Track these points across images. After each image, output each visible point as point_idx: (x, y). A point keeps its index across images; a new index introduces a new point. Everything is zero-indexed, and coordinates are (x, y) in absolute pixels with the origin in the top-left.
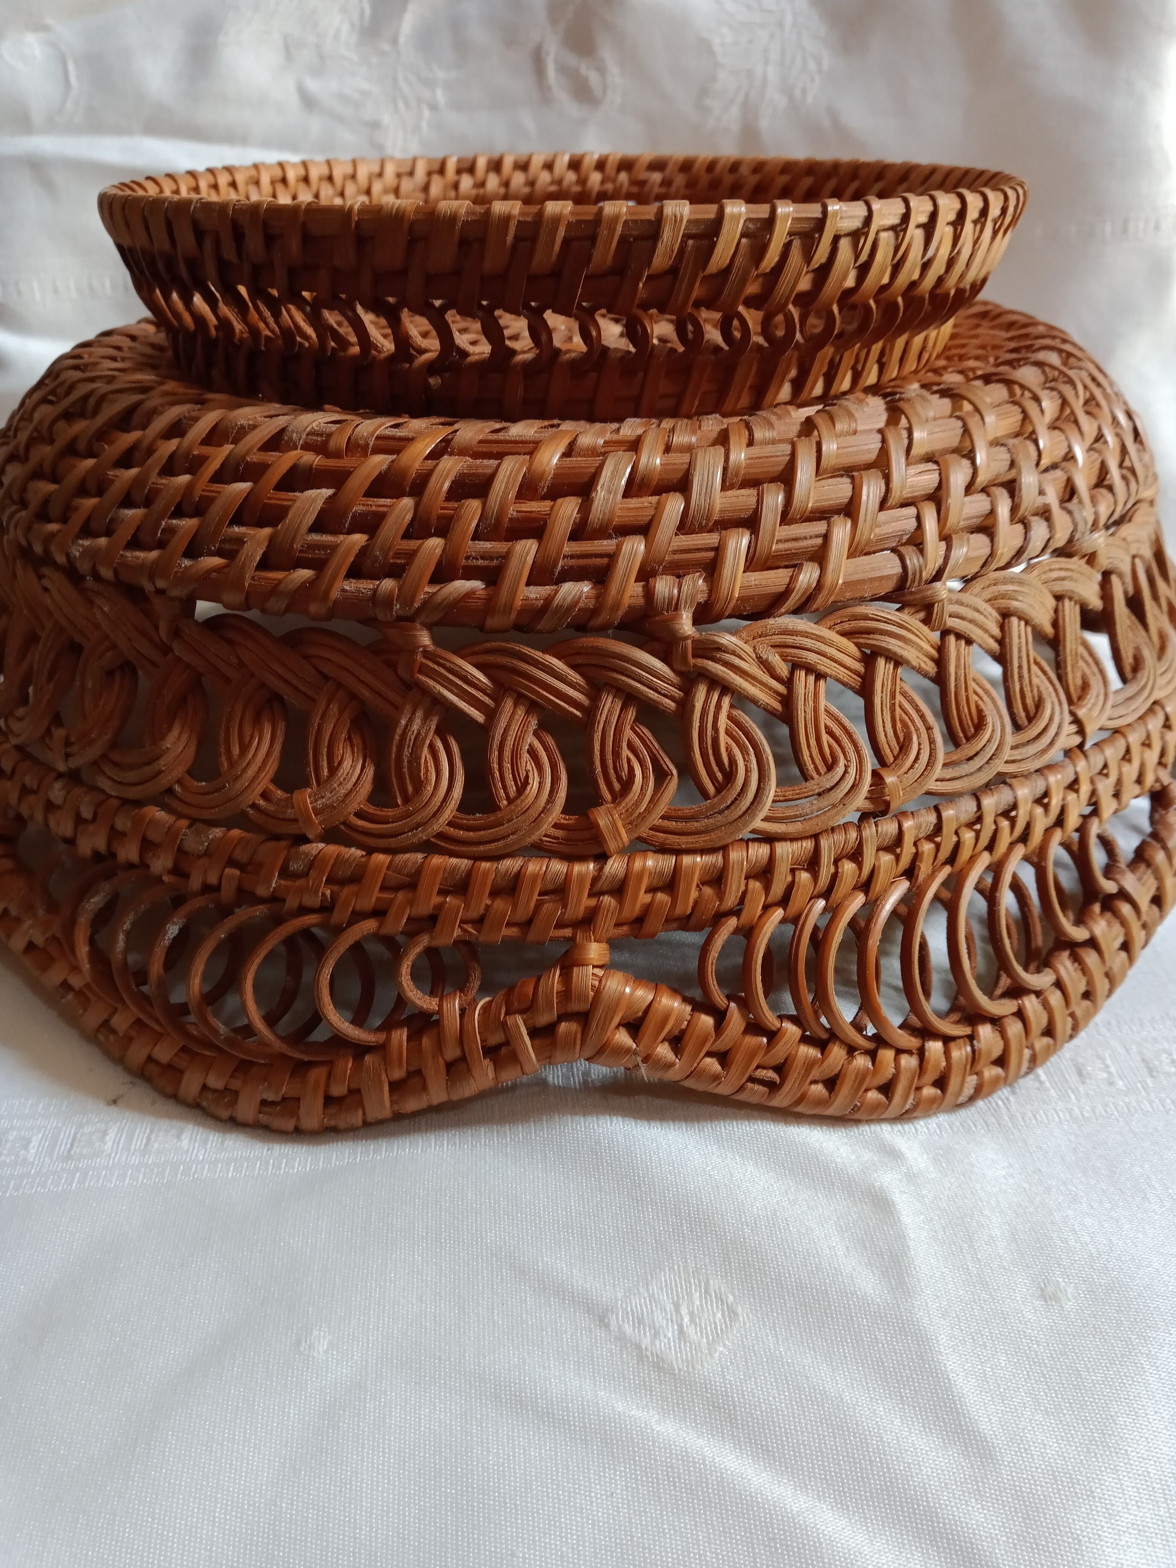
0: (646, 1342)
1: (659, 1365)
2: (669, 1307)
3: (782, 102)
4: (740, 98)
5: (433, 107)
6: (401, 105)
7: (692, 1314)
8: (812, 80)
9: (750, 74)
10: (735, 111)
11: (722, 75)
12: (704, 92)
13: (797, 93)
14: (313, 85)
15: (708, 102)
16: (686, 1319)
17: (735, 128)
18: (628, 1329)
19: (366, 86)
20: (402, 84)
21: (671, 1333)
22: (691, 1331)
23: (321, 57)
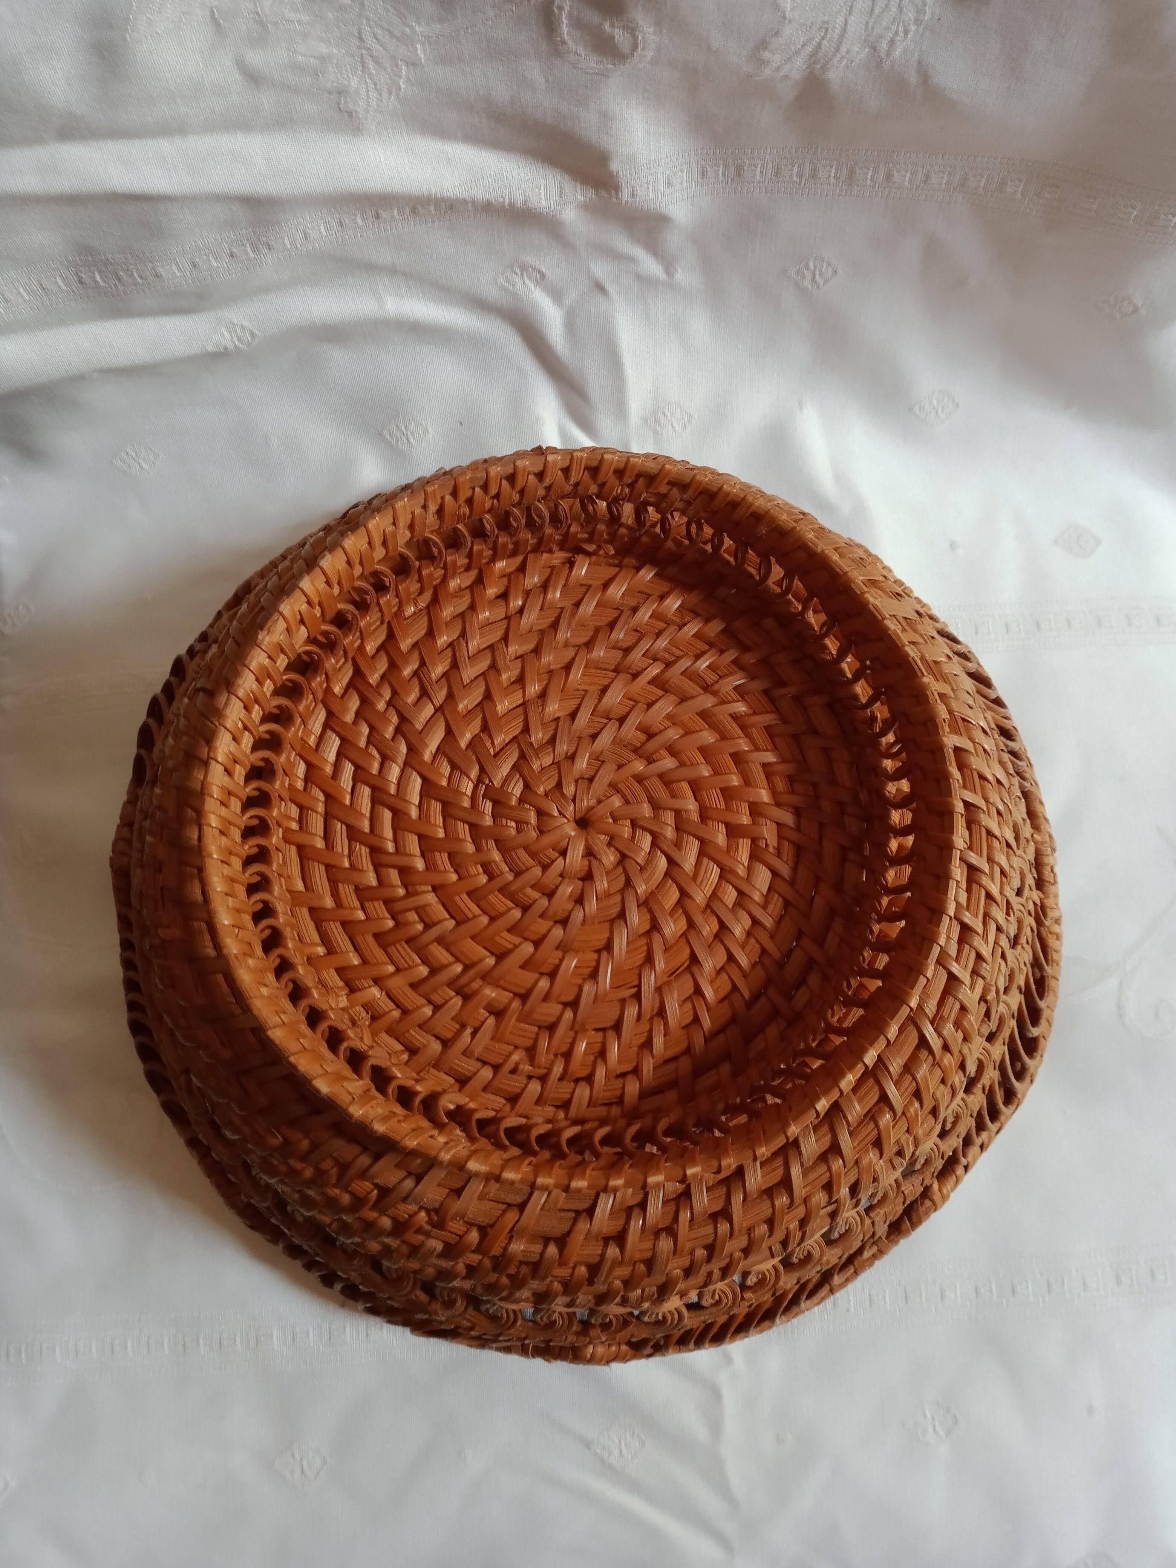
0: (606, 1457)
1: (611, 1467)
2: (617, 1441)
3: (860, 53)
4: (809, 49)
5: (413, 64)
6: (371, 65)
7: (626, 1444)
8: (906, 32)
9: (825, 27)
10: (799, 62)
11: (788, 30)
12: (763, 45)
13: (884, 46)
14: (256, 58)
15: (767, 55)
16: (623, 1446)
17: (796, 76)
18: (598, 1451)
19: (324, 49)
20: (371, 42)
21: (616, 1453)
22: (625, 1451)
23: (261, 24)
